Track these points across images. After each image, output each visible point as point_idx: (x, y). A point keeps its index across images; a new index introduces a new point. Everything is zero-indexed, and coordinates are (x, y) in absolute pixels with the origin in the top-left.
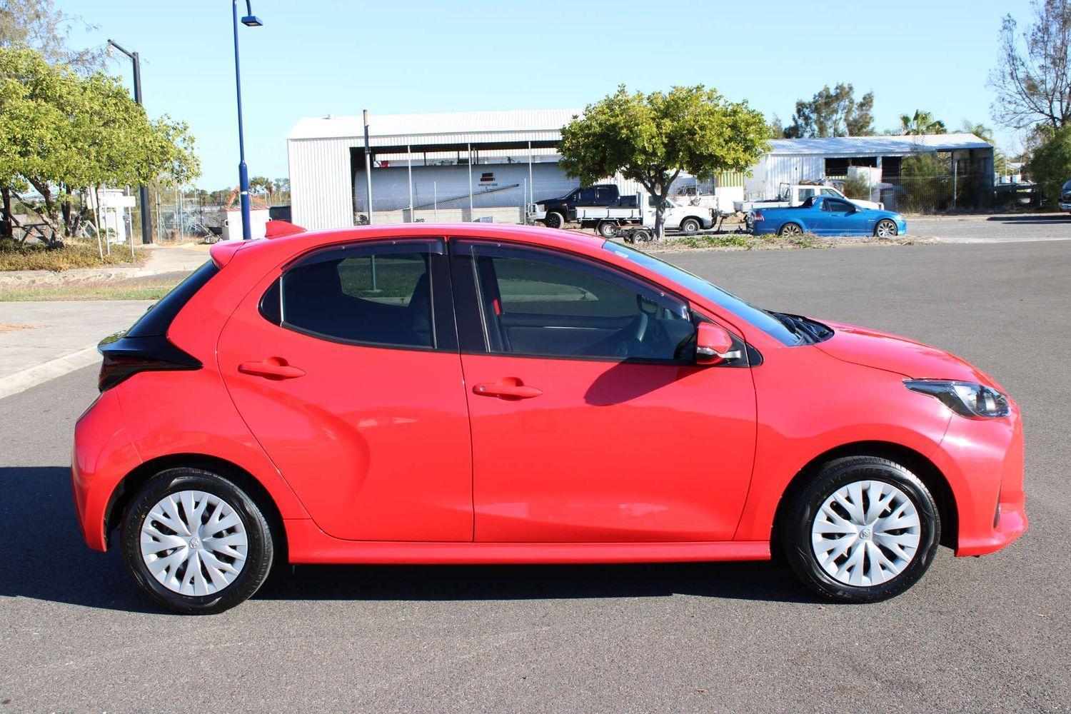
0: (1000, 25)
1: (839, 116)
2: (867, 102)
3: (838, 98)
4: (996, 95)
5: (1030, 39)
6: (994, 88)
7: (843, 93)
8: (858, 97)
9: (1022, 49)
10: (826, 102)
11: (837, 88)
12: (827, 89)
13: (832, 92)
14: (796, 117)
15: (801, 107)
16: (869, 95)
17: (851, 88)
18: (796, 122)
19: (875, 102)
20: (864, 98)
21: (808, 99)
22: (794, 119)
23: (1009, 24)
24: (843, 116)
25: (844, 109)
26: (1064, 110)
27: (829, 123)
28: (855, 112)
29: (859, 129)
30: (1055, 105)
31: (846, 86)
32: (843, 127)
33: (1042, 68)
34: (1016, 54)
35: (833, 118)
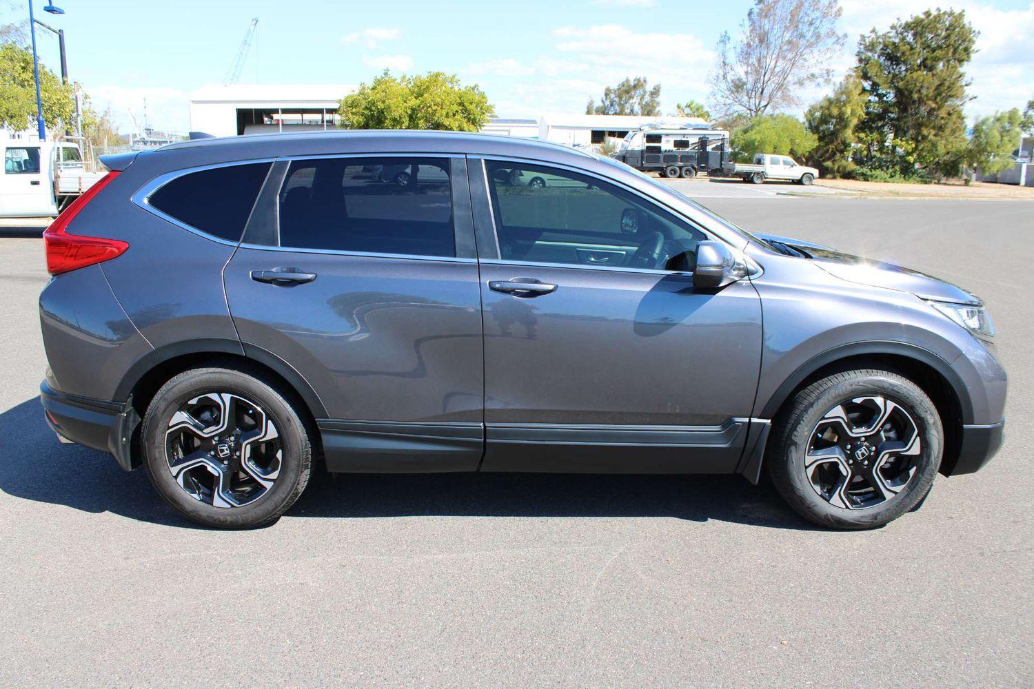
0: (718, 39)
1: (634, 101)
2: (655, 92)
3: (635, 87)
5: (739, 50)
7: (639, 84)
8: (649, 87)
9: (732, 58)
10: (627, 90)
11: (634, 80)
12: (627, 81)
13: (632, 83)
14: (604, 99)
15: (608, 92)
16: (659, 86)
17: (645, 81)
18: (604, 103)
19: (661, 92)
20: (654, 89)
21: (614, 86)
22: (602, 101)
23: (725, 39)
24: (637, 102)
25: (638, 96)
26: (757, 104)
27: (627, 105)
28: (647, 98)
29: (648, 110)
30: (752, 101)
31: (642, 80)
32: (637, 108)
33: (747, 73)
34: (727, 61)
35: (630, 102)
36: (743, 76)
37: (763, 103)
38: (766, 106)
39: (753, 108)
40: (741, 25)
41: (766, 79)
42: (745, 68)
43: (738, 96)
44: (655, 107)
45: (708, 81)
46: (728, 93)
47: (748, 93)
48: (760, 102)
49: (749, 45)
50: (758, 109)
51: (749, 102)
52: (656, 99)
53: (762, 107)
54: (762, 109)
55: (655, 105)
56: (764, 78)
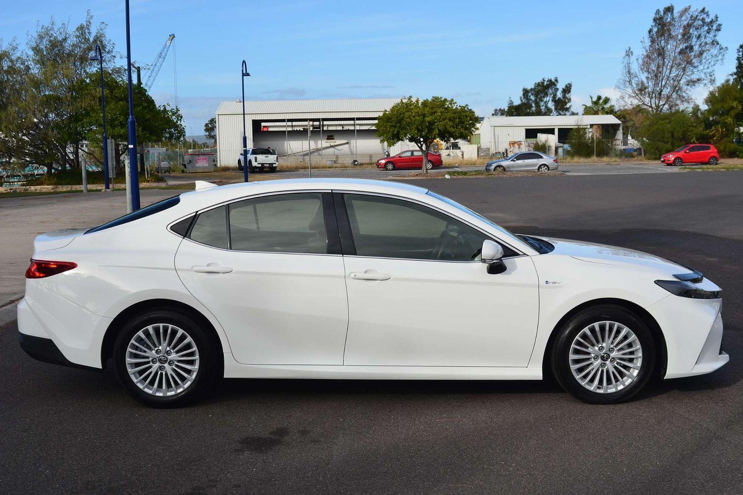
1: (548, 99)
2: (567, 89)
3: (548, 87)
4: (620, 94)
5: (641, 61)
6: (619, 90)
7: (552, 84)
8: (561, 86)
9: (635, 68)
10: (544, 88)
11: (548, 81)
12: (542, 82)
13: (545, 84)
15: (526, 92)
16: (569, 84)
17: (556, 81)
18: (521, 101)
20: (566, 86)
21: (530, 86)
22: (521, 99)
23: (629, 53)
24: (551, 99)
25: (551, 94)
26: (657, 103)
27: (542, 104)
28: (559, 95)
29: (562, 106)
30: (653, 101)
31: (553, 80)
32: (551, 105)
33: (647, 78)
34: (632, 71)
35: (545, 100)
36: (645, 81)
37: (661, 103)
38: (664, 105)
39: (654, 106)
40: (642, 42)
41: (663, 83)
42: (646, 74)
43: (642, 97)
44: (566, 103)
45: (617, 87)
46: (634, 95)
47: (649, 95)
48: (659, 102)
49: (648, 56)
50: (658, 106)
51: (651, 101)
52: (567, 96)
53: (661, 105)
54: (661, 107)
55: (567, 101)
56: (662, 83)
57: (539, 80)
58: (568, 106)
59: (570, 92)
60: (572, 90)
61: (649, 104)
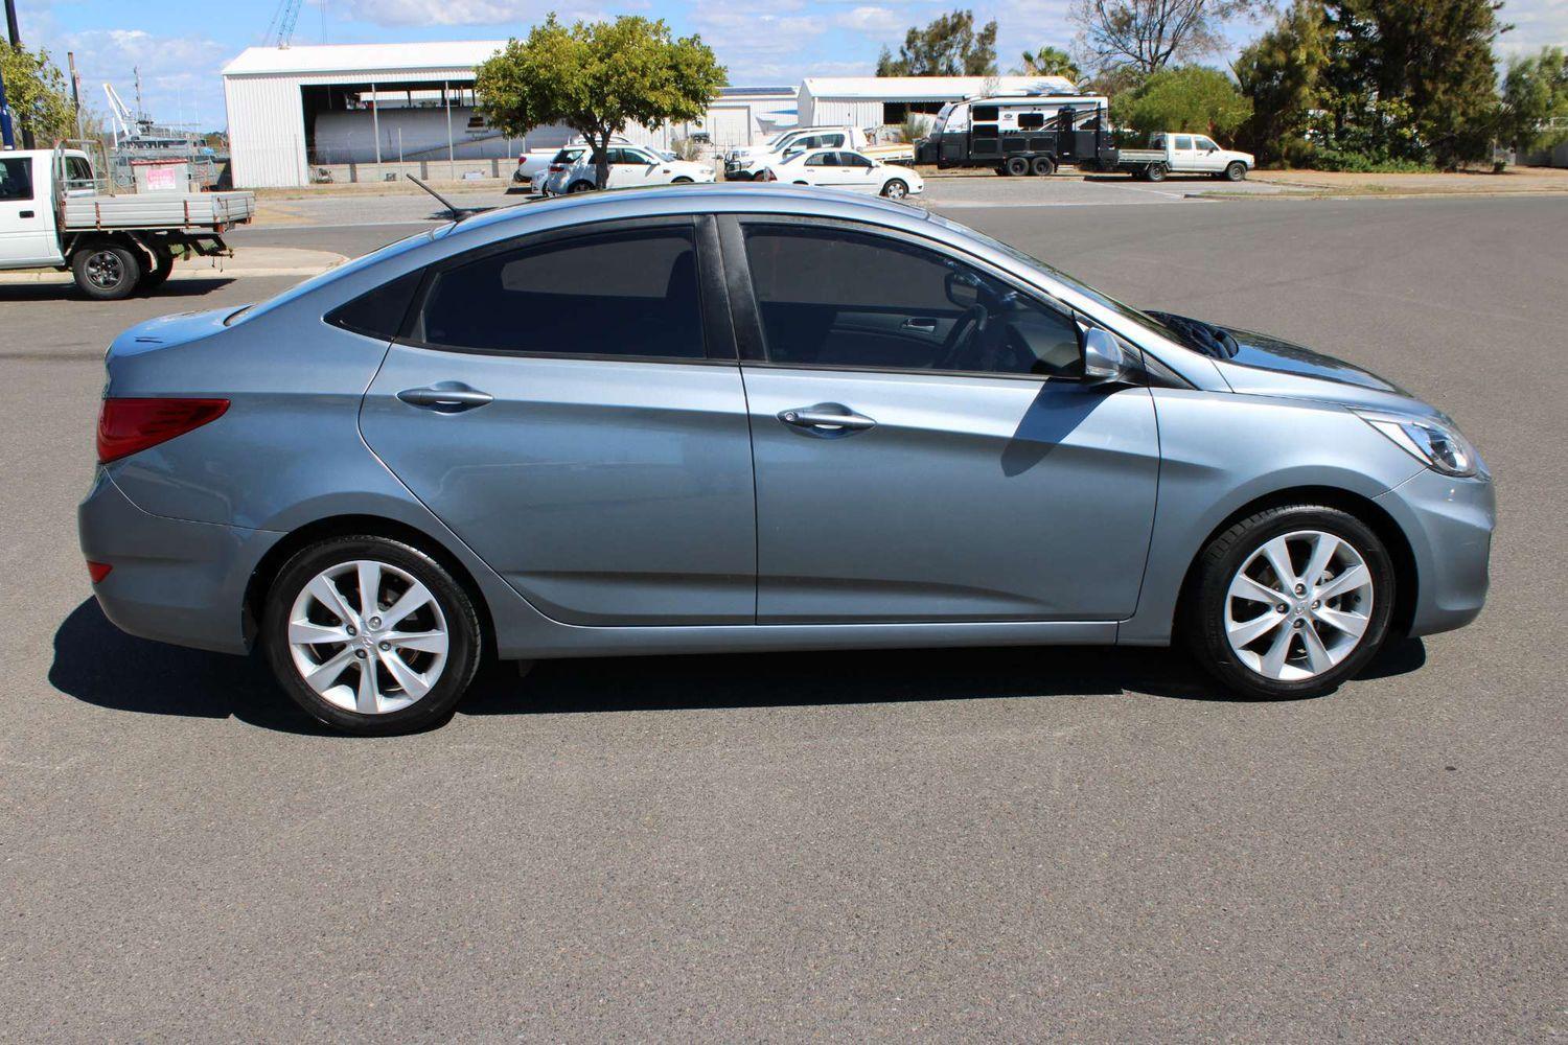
1: (953, 51)
2: (989, 35)
3: (954, 29)
7: (959, 24)
8: (978, 28)
10: (948, 31)
11: (953, 17)
12: (945, 19)
13: (950, 22)
14: (905, 50)
15: (912, 37)
16: (992, 23)
17: (969, 17)
18: (905, 55)
19: (998, 36)
20: (987, 29)
21: (923, 27)
22: (903, 52)
24: (959, 52)
25: (959, 43)
27: (941, 60)
28: (974, 46)
29: (977, 66)
30: (1145, 45)
31: (964, 15)
32: (958, 63)
35: (947, 53)
36: (1130, 5)
37: (1163, 49)
38: (1168, 53)
39: (1147, 57)
41: (1167, 8)
43: (1123, 38)
44: (987, 60)
46: (1106, 34)
47: (1138, 33)
48: (1158, 47)
50: (1155, 59)
51: (1140, 47)
52: (989, 47)
53: (1161, 55)
54: (1162, 58)
55: (988, 57)
56: (1164, 7)
57: (939, 16)
58: (992, 64)
59: (993, 39)
60: (997, 36)
61: (1138, 54)
